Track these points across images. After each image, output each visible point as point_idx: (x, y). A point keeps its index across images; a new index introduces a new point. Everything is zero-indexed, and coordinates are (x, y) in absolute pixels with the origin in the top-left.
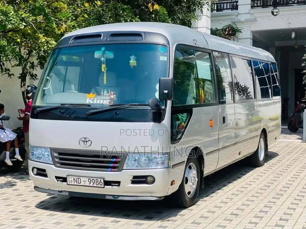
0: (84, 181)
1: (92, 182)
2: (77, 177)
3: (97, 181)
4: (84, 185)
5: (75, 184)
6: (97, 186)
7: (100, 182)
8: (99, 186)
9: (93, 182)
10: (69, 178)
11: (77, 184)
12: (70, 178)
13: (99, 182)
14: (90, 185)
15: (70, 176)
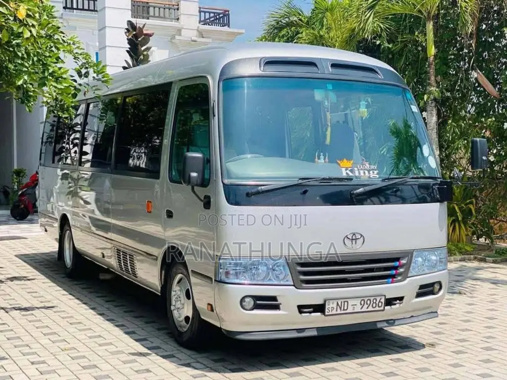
0: (355, 305)
1: (365, 304)
2: (343, 300)
3: (375, 301)
4: (353, 311)
5: (339, 312)
6: (375, 309)
7: (380, 302)
8: (377, 308)
9: (367, 304)
10: (329, 305)
11: (342, 312)
12: (331, 303)
13: (377, 302)
14: (363, 310)
15: (330, 301)
